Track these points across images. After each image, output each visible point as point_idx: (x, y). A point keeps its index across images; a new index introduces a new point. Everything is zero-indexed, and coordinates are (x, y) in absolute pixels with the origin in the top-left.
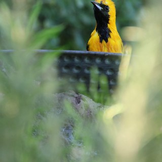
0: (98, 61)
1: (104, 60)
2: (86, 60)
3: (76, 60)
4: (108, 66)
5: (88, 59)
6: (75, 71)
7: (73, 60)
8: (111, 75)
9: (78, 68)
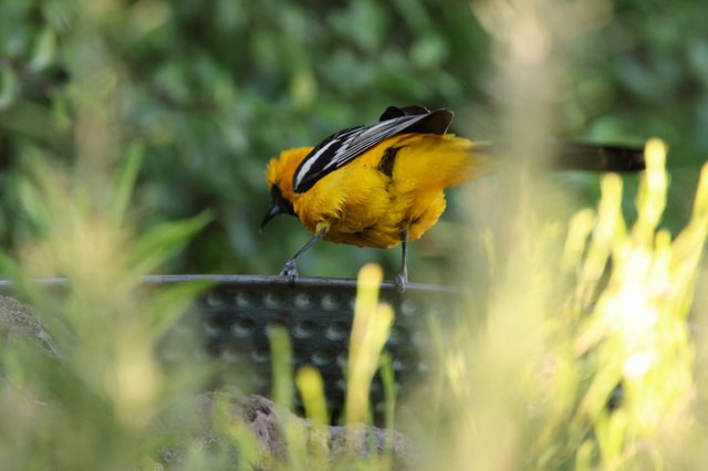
0: (302, 302)
1: (320, 299)
2: (270, 301)
3: (242, 302)
4: (331, 315)
5: (273, 299)
6: (240, 331)
7: (233, 303)
8: (338, 341)
9: (247, 323)
